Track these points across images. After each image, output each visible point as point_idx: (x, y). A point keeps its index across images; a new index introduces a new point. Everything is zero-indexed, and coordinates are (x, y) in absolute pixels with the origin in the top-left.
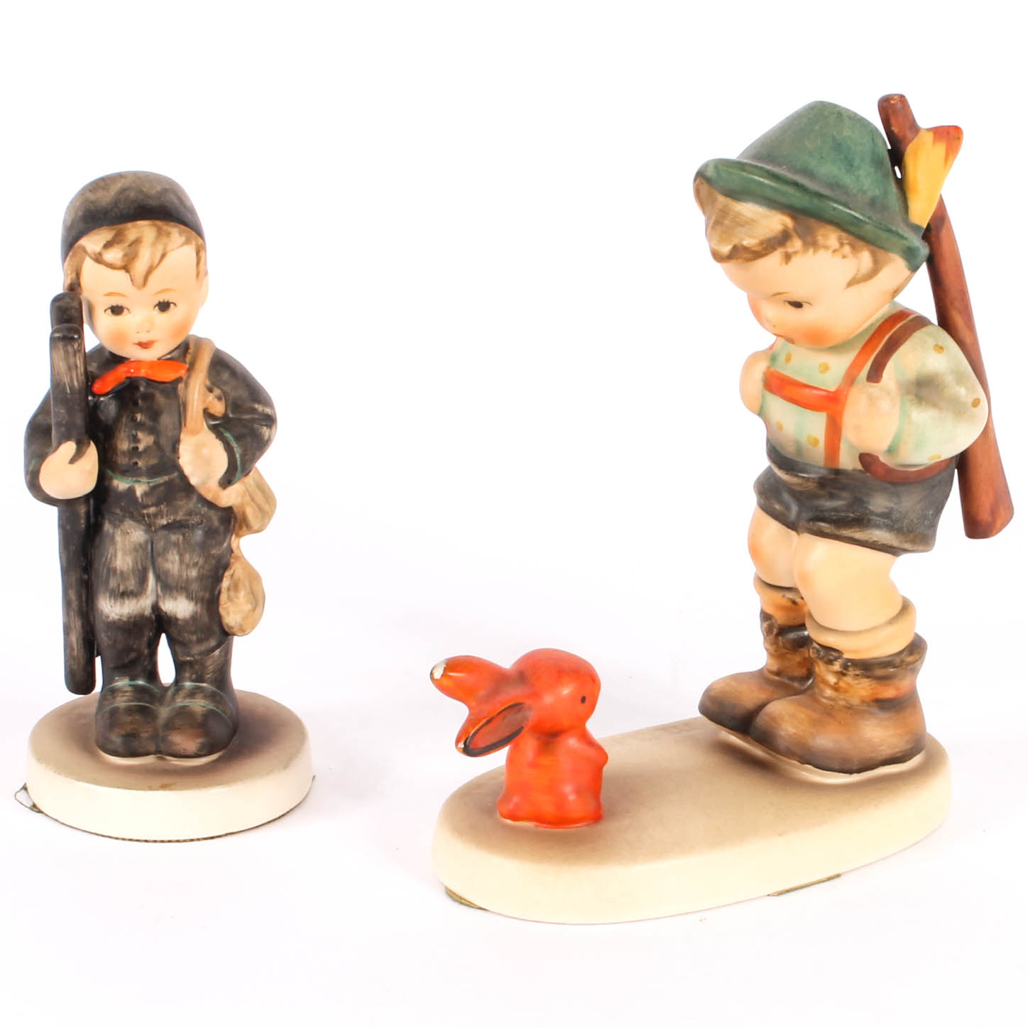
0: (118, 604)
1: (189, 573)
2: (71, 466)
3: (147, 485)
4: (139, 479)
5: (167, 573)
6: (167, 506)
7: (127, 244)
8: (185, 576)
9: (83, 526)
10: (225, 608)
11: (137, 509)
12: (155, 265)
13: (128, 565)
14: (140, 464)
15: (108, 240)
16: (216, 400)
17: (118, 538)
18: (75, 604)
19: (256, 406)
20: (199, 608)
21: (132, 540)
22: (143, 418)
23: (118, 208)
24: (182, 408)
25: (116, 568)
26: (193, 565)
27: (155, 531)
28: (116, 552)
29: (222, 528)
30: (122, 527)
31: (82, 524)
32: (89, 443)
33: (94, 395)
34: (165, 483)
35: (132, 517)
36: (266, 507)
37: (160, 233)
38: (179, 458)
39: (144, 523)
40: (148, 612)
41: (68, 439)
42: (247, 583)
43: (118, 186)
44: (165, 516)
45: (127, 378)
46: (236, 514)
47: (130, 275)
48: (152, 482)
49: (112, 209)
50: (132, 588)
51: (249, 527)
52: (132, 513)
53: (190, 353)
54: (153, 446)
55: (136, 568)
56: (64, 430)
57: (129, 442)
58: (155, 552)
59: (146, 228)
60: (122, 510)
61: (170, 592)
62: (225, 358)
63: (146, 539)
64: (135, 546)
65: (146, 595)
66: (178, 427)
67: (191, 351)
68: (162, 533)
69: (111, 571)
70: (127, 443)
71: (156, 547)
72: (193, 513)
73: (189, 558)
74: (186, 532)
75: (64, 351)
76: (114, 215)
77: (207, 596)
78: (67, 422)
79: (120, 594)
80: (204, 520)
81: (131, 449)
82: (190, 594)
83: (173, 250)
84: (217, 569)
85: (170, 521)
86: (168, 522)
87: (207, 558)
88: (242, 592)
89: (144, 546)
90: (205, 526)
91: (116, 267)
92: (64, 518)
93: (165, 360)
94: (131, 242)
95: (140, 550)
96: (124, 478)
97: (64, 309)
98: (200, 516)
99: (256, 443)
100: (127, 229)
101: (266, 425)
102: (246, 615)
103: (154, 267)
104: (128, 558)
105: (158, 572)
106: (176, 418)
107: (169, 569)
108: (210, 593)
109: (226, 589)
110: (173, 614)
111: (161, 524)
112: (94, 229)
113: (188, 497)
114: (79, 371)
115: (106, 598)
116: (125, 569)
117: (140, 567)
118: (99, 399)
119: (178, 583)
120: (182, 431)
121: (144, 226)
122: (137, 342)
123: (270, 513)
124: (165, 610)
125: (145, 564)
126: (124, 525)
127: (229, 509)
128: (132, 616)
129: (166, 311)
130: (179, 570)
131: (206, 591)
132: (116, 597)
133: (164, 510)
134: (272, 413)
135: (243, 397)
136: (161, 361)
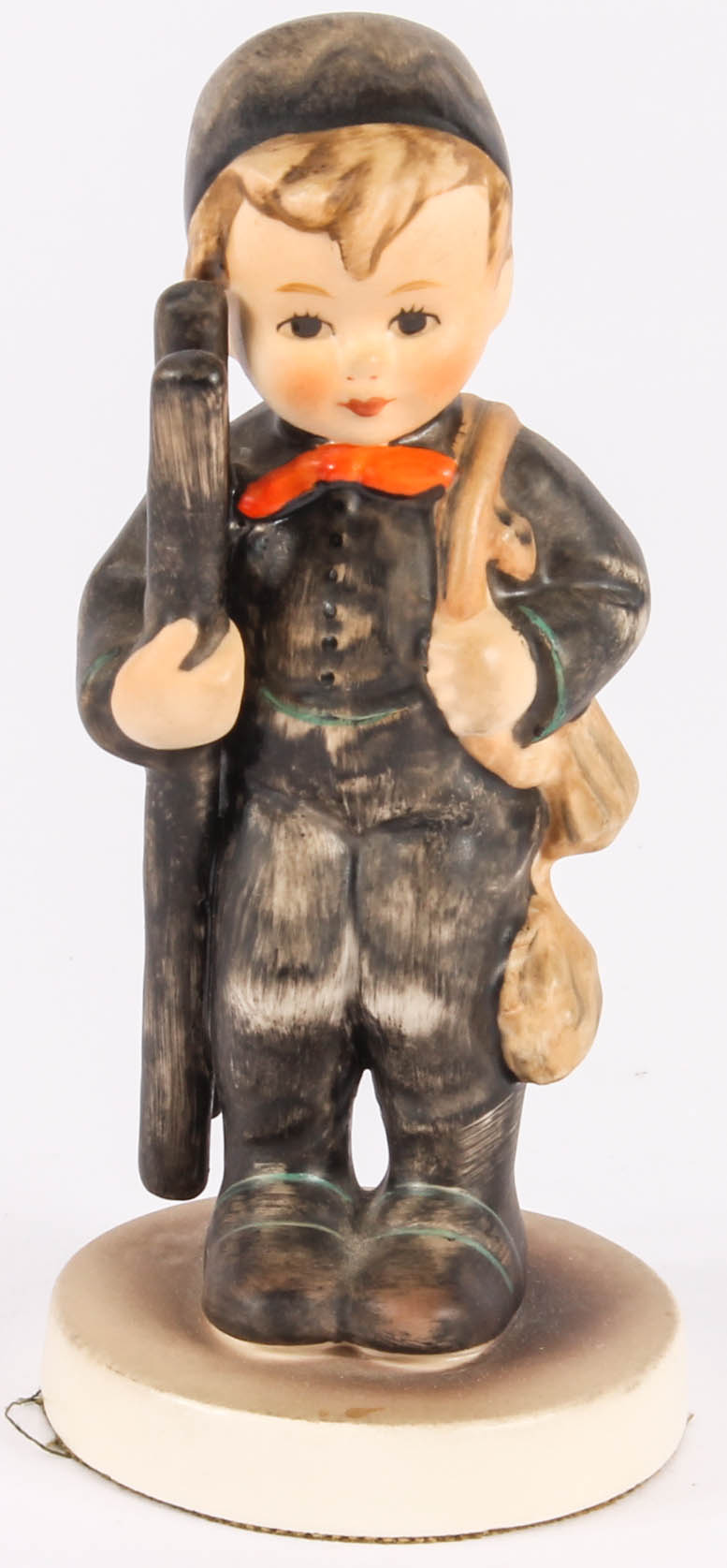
0: (272, 995)
1: (435, 932)
2: (185, 674)
3: (351, 727)
4: (334, 713)
5: (384, 930)
6: (395, 776)
7: (338, 174)
8: (425, 942)
9: (202, 815)
10: (513, 1018)
11: (327, 782)
12: (398, 224)
13: (299, 906)
14: (338, 679)
15: (296, 163)
16: (516, 543)
17: (280, 846)
18: (173, 993)
19: (607, 561)
20: (452, 1014)
21: (311, 851)
22: (351, 574)
23: (321, 93)
24: (439, 555)
25: (271, 913)
26: (446, 913)
27: (364, 835)
28: (272, 877)
29: (513, 836)
30: (291, 822)
31: (199, 810)
32: (228, 626)
33: (242, 519)
34: (393, 727)
35: (314, 800)
36: (617, 794)
37: (412, 152)
38: (426, 670)
39: (339, 813)
40: (335, 1018)
41: (181, 612)
42: (564, 964)
43: (321, 45)
44: (387, 799)
45: (319, 483)
46: (547, 805)
47: (340, 245)
48: (363, 721)
49: (306, 95)
50: (305, 960)
51: (572, 835)
52: (315, 789)
53: (463, 433)
54: (369, 639)
55: (316, 916)
56: (172, 592)
57: (317, 629)
58: (359, 882)
59: (382, 140)
60: (291, 782)
61: (389, 975)
62: (541, 449)
63: (342, 851)
64: (318, 867)
65: (334, 975)
66: (428, 598)
67: (466, 431)
68: (380, 839)
69: (259, 920)
70: (312, 630)
71: (364, 871)
72: (453, 796)
73: (436, 900)
74: (433, 840)
75: (184, 411)
76: (309, 109)
77: (473, 986)
78: (181, 574)
79: (276, 972)
80: (476, 814)
81: (320, 644)
82: (434, 981)
83: (439, 193)
84: (497, 927)
85: (398, 812)
86: (395, 814)
87: (477, 900)
88: (553, 983)
89: (336, 867)
90: (479, 829)
91: (311, 225)
92: (161, 793)
93: (405, 445)
94: (347, 170)
95: (326, 875)
96: (301, 710)
97: (187, 318)
98: (466, 804)
99: (602, 645)
100: (340, 141)
101: (627, 607)
102: (560, 1036)
103: (395, 230)
104: (299, 891)
105: (364, 928)
106: (425, 580)
107: (391, 921)
108: (479, 980)
109: (517, 973)
110: (395, 1025)
111: (378, 818)
112: (263, 139)
113: (443, 758)
114: (214, 459)
115: (245, 980)
116: (292, 917)
117: (326, 915)
118: (252, 528)
119: (408, 955)
120: (438, 609)
121: (377, 136)
122: (346, 400)
123: (623, 808)
124: (375, 1016)
125: (335, 911)
126: (294, 817)
127: (531, 794)
128: (300, 1023)
129: (416, 334)
130: (412, 925)
131: (470, 975)
132: (268, 980)
133: (386, 786)
134: (640, 580)
135: (578, 538)
136: (394, 449)
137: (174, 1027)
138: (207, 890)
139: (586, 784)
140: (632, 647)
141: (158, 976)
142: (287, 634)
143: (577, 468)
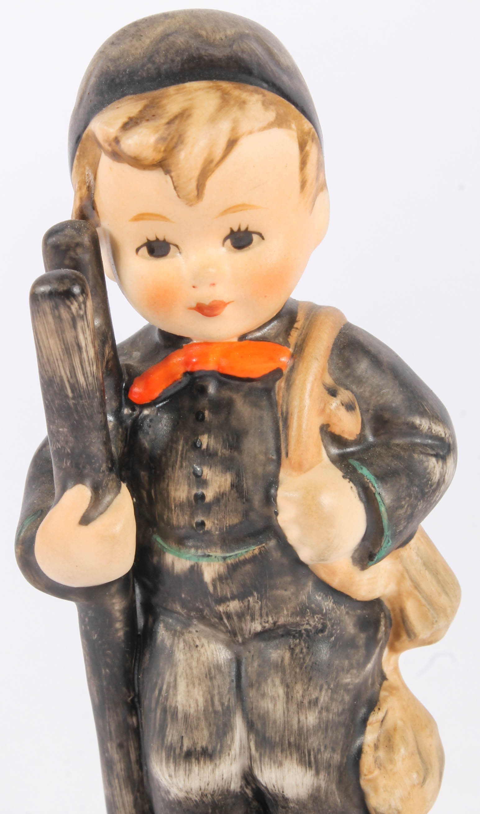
0: (181, 772)
1: (302, 718)
2: (83, 528)
3: (221, 562)
4: (208, 552)
5: (264, 718)
6: (261, 598)
7: (164, 121)
8: (295, 726)
9: (121, 634)
10: (370, 781)
11: (208, 605)
12: (217, 158)
13: (197, 701)
14: (209, 525)
15: (132, 115)
16: (343, 410)
17: (180, 655)
18: (119, 767)
19: (417, 421)
20: (322, 781)
21: (203, 658)
22: (212, 442)
24: (281, 424)
25: (176, 708)
26: (310, 702)
27: (244, 643)
28: (175, 680)
29: (362, 638)
30: (187, 636)
31: (117, 630)
32: (119, 487)
33: (132, 405)
34: (253, 559)
35: (202, 618)
36: (443, 600)
37: (225, 99)
38: (277, 514)
39: (222, 628)
40: (235, 785)
42: (410, 735)
44: (257, 616)
45: (186, 373)
46: (389, 611)
47: (172, 177)
48: (230, 556)
49: (143, 65)
50: (204, 744)
51: (411, 634)
52: (201, 611)
53: (297, 328)
54: (230, 492)
55: (211, 709)
56: (68, 464)
57: (189, 485)
58: (243, 680)
59: (200, 93)
60: (183, 606)
61: (270, 753)
62: (361, 338)
63: (229, 657)
64: (210, 670)
65: (229, 755)
66: (274, 457)
67: (299, 327)
68: (255, 646)
69: (168, 713)
70: (186, 487)
71: (246, 671)
72: (308, 610)
73: (301, 692)
74: (296, 645)
75: (54, 317)
76: (145, 75)
77: (337, 757)
78: (73, 449)
79: (183, 754)
80: (328, 623)
81: (192, 498)
82: (305, 756)
83: (251, 133)
84: (353, 710)
85: (267, 625)
86: (264, 627)
87: (334, 691)
88: (402, 752)
89: (225, 670)
90: (332, 635)
91: (147, 162)
92: (87, 619)
93: (251, 340)
94: (171, 117)
95: (217, 677)
96: (183, 550)
97: (64, 248)
98: (319, 616)
99: (417, 487)
100: (168, 96)
101: (436, 456)
102: (409, 794)
103: (215, 162)
104: (196, 690)
105: (250, 716)
106: (271, 443)
107: (268, 712)
108: (342, 752)
109: (372, 745)
110: (279, 791)
111: (252, 631)
112: (110, 102)
113: (298, 583)
114: (84, 355)
115: (161, 761)
116: (192, 711)
117: (219, 708)
118: (141, 412)
119: (283, 736)
120: (282, 465)
121: (196, 90)
122: (194, 305)
123: (449, 611)
124: (264, 784)
125: (226, 704)
126: (190, 632)
127: (376, 603)
128: (206, 792)
129: (246, 249)
130: (284, 713)
131: (334, 750)
132: (178, 760)
133: (255, 606)
134: (445, 435)
135: (394, 405)
136: (244, 343)
137: (124, 792)
138: (134, 690)
139: (418, 594)
140: (443, 488)
141: (107, 755)
142: (168, 492)
143: (391, 351)
